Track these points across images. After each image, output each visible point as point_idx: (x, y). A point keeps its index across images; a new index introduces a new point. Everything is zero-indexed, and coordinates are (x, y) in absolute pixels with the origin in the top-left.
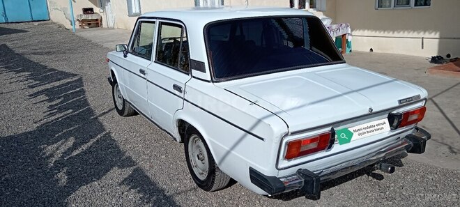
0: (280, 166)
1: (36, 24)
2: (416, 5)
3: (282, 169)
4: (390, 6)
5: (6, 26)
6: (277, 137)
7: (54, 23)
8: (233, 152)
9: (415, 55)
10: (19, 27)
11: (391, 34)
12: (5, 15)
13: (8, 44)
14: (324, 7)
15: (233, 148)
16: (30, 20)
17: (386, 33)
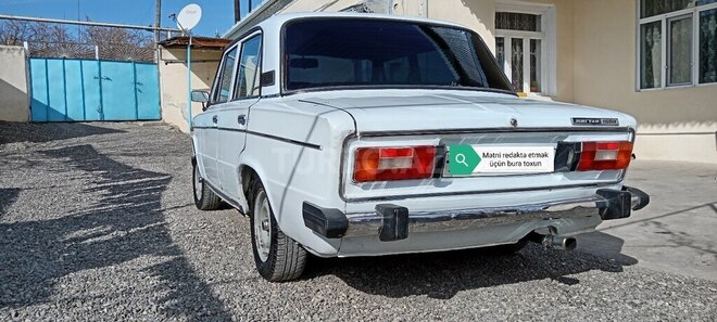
0: (348, 195)
1: (141, 124)
2: (702, 81)
3: (351, 201)
4: (660, 86)
5: (100, 125)
6: (336, 138)
7: (166, 124)
8: (290, 188)
9: (705, 161)
10: (117, 126)
11: (663, 129)
12: (101, 111)
13: (94, 145)
14: (554, 91)
15: (289, 183)
16: (134, 118)
17: (655, 127)
